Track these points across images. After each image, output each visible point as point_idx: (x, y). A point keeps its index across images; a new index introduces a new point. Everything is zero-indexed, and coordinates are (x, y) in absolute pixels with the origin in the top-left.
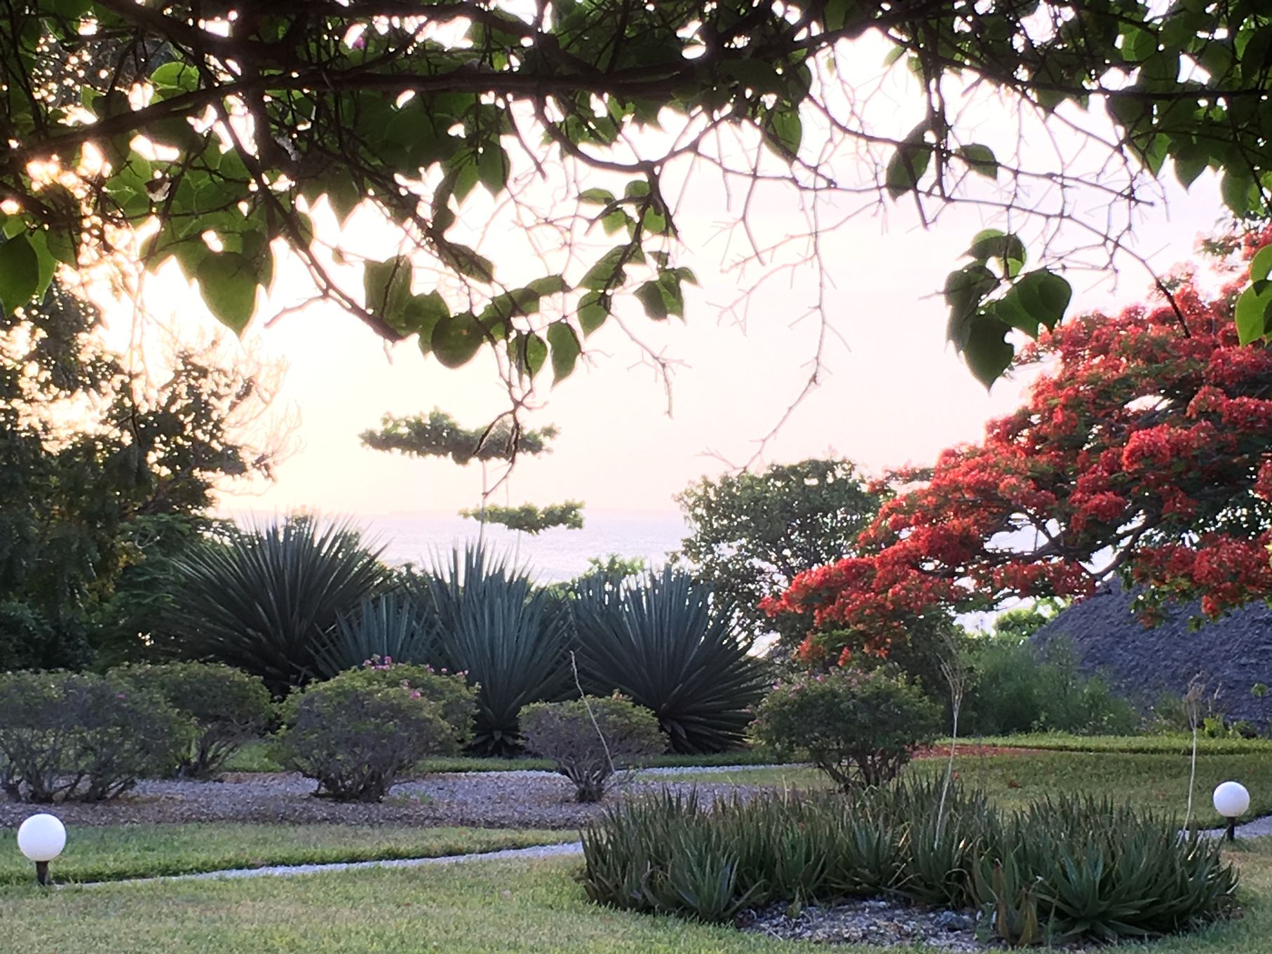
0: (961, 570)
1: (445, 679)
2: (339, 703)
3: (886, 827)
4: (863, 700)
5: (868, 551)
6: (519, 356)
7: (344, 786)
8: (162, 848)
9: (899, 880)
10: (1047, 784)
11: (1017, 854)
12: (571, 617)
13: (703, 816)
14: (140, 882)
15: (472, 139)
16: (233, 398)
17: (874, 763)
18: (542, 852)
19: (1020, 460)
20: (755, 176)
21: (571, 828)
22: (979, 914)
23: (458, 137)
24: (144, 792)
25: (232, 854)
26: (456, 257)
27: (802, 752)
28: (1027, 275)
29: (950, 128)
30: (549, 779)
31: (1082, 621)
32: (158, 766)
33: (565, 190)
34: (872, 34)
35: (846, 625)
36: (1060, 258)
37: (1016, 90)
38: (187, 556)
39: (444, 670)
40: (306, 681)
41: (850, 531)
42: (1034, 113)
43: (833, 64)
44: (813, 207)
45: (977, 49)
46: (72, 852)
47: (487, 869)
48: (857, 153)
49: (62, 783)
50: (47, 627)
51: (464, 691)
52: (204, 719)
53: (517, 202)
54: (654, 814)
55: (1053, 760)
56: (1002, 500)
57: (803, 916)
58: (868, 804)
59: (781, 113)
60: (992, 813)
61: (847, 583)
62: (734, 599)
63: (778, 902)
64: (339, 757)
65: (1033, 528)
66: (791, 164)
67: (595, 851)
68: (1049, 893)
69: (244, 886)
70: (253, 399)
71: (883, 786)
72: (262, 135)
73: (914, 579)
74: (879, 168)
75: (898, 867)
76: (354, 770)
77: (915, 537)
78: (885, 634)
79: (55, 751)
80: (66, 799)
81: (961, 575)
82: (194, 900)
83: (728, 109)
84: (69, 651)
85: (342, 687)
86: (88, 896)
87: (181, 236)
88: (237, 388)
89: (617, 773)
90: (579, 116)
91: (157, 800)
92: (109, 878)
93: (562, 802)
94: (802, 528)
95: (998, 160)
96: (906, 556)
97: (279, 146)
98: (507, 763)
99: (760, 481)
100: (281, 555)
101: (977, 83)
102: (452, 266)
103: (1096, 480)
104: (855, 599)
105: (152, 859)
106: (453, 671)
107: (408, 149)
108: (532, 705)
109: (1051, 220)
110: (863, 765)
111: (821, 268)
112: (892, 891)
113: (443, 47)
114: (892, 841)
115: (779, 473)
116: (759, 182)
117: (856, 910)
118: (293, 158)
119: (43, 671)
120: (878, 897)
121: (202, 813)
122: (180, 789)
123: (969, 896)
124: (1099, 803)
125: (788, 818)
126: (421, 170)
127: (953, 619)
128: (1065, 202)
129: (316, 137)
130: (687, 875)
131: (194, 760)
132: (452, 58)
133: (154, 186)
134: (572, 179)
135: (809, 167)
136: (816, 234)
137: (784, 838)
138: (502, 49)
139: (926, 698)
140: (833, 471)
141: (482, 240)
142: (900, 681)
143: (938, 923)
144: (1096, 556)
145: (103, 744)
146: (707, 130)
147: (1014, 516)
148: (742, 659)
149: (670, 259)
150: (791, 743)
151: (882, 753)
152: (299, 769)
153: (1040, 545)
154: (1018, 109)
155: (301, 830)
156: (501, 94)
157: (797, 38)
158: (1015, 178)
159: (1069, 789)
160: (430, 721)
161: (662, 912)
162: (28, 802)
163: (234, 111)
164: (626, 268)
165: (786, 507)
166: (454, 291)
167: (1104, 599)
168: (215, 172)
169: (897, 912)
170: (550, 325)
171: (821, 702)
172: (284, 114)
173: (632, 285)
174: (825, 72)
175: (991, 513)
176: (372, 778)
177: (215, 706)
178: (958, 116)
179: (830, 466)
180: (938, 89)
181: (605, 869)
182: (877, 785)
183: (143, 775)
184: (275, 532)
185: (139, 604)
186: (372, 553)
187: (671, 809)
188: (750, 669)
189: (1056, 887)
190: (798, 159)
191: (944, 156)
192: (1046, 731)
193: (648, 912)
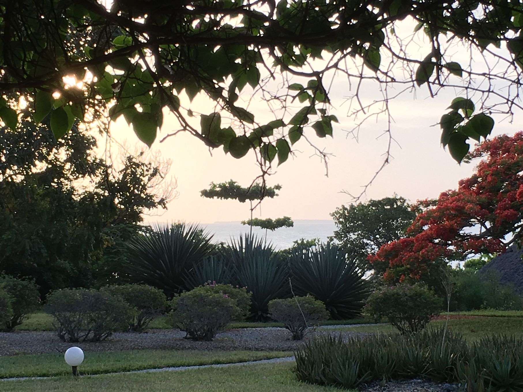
0: (450, 242)
1: (237, 290)
2: (195, 300)
3: (420, 349)
4: (410, 297)
5: (411, 235)
6: (265, 153)
7: (197, 335)
8: (123, 360)
9: (426, 371)
10: (487, 330)
11: (475, 360)
12: (289, 264)
13: (345, 345)
14: (114, 374)
15: (244, 64)
16: (149, 176)
17: (415, 323)
18: (278, 360)
19: (474, 197)
20: (361, 77)
21: (290, 350)
22: (460, 385)
23: (238, 63)
24: (116, 337)
25: (152, 363)
26: (238, 113)
27: (385, 318)
28: (475, 116)
29: (442, 56)
30: (281, 330)
31: (500, 263)
32: (121, 327)
33: (283, 84)
34: (409, 18)
35: (403, 266)
36: (489, 109)
37: (469, 40)
38: (132, 241)
39: (237, 286)
40: (181, 292)
41: (403, 227)
42: (477, 48)
43: (393, 31)
44: (386, 90)
45: (453, 23)
46: (86, 362)
47: (256, 368)
48: (403, 67)
49: (82, 334)
50: (76, 271)
51: (246, 295)
52: (140, 307)
53: (263, 90)
54: (325, 344)
55: (490, 321)
56: (466, 213)
57: (386, 386)
58: (413, 339)
59: (372, 51)
60: (465, 342)
61: (403, 249)
62: (356, 256)
63: (376, 380)
64: (195, 322)
65: (479, 225)
66: (376, 72)
67: (301, 360)
68: (488, 375)
69: (157, 376)
70: (158, 176)
71: (419, 332)
72: (158, 64)
73: (430, 247)
74: (413, 73)
75: (426, 365)
76: (201, 327)
77: (430, 229)
78: (418, 269)
79: (79, 322)
80: (84, 341)
81: (450, 245)
82: (136, 381)
83: (349, 50)
84: (85, 280)
85: (195, 294)
86: (93, 380)
87: (126, 106)
88: (151, 171)
89: (309, 328)
90: (288, 54)
91: (121, 341)
92: (102, 372)
93: (286, 340)
94: (384, 226)
95: (462, 68)
96: (426, 237)
97: (165, 68)
98: (264, 324)
99: (366, 207)
100: (170, 240)
101: (453, 38)
102: (237, 116)
103: (505, 205)
104: (406, 255)
105: (119, 365)
106: (241, 287)
107: (218, 69)
108: (273, 300)
109: (485, 93)
110: (410, 324)
111: (389, 115)
112: (424, 375)
113: (232, 27)
114: (423, 354)
115: (374, 203)
116: (363, 80)
117: (409, 383)
118: (171, 73)
119: (74, 289)
120: (417, 378)
121: (139, 346)
122: (130, 336)
123: (455, 377)
124: (509, 338)
125: (380, 346)
126: (224, 78)
127: (447, 263)
128: (490, 85)
129: (180, 64)
130: (338, 369)
131: (136, 325)
132: (236, 31)
133: (114, 86)
134: (285, 80)
135: (383, 73)
136: (387, 101)
137: (378, 354)
138: (256, 27)
139: (436, 295)
140: (396, 203)
141: (248, 105)
142: (425, 289)
143: (443, 388)
144: (506, 236)
145: (98, 318)
146: (341, 59)
147: (472, 220)
148: (360, 280)
149: (326, 112)
150: (381, 314)
151: (418, 319)
152: (178, 327)
153: (482, 232)
154: (470, 47)
155: (180, 352)
156: (256, 46)
157: (378, 19)
158: (470, 75)
159: (497, 332)
160: (231, 307)
161: (328, 384)
162: (68, 342)
163: (147, 55)
164: (309, 116)
165: (377, 218)
166: (237, 127)
167: (510, 254)
168: (139, 79)
169: (426, 384)
170: (278, 140)
171: (393, 298)
172: (167, 56)
173: (311, 123)
174: (390, 34)
175: (462, 219)
176: (208, 331)
177: (144, 302)
178: (445, 51)
179: (395, 200)
180: (437, 40)
181: (304, 367)
182: (416, 331)
183: (115, 331)
184: (168, 230)
185: (112, 261)
186: (207, 239)
187: (331, 342)
188: (363, 285)
189: (491, 373)
190: (379, 70)
191: (440, 67)
192: (486, 309)
193: (322, 385)
